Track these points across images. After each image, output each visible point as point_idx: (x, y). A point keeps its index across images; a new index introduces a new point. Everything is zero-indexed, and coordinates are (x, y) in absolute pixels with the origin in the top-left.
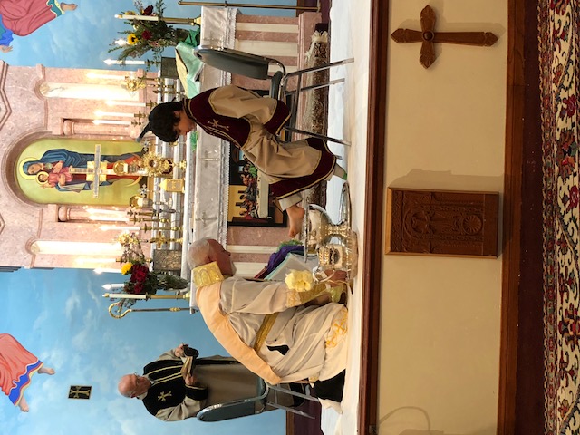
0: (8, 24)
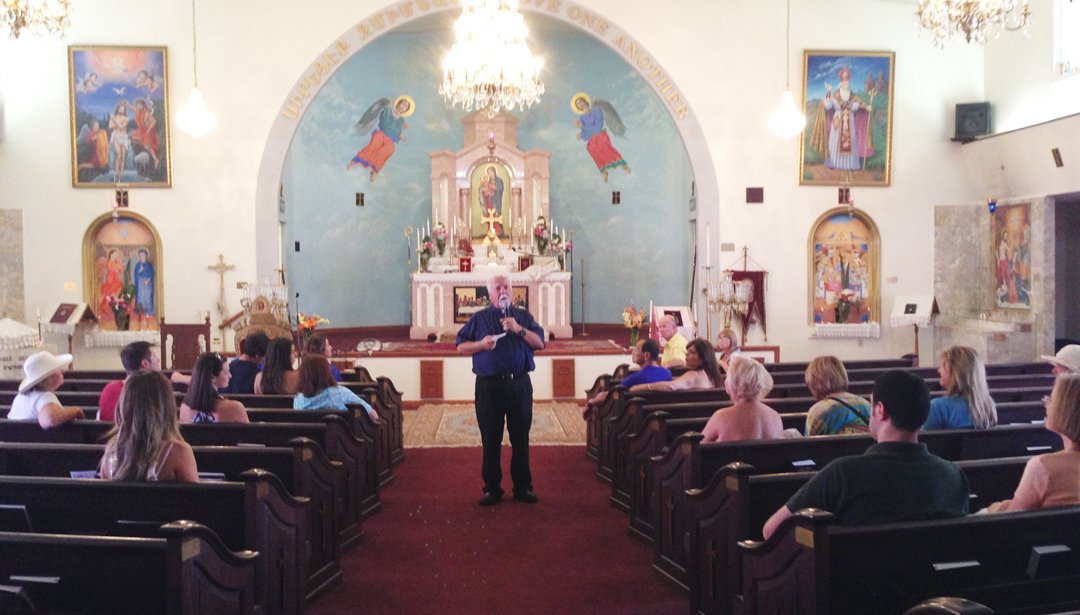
0: (593, 139)
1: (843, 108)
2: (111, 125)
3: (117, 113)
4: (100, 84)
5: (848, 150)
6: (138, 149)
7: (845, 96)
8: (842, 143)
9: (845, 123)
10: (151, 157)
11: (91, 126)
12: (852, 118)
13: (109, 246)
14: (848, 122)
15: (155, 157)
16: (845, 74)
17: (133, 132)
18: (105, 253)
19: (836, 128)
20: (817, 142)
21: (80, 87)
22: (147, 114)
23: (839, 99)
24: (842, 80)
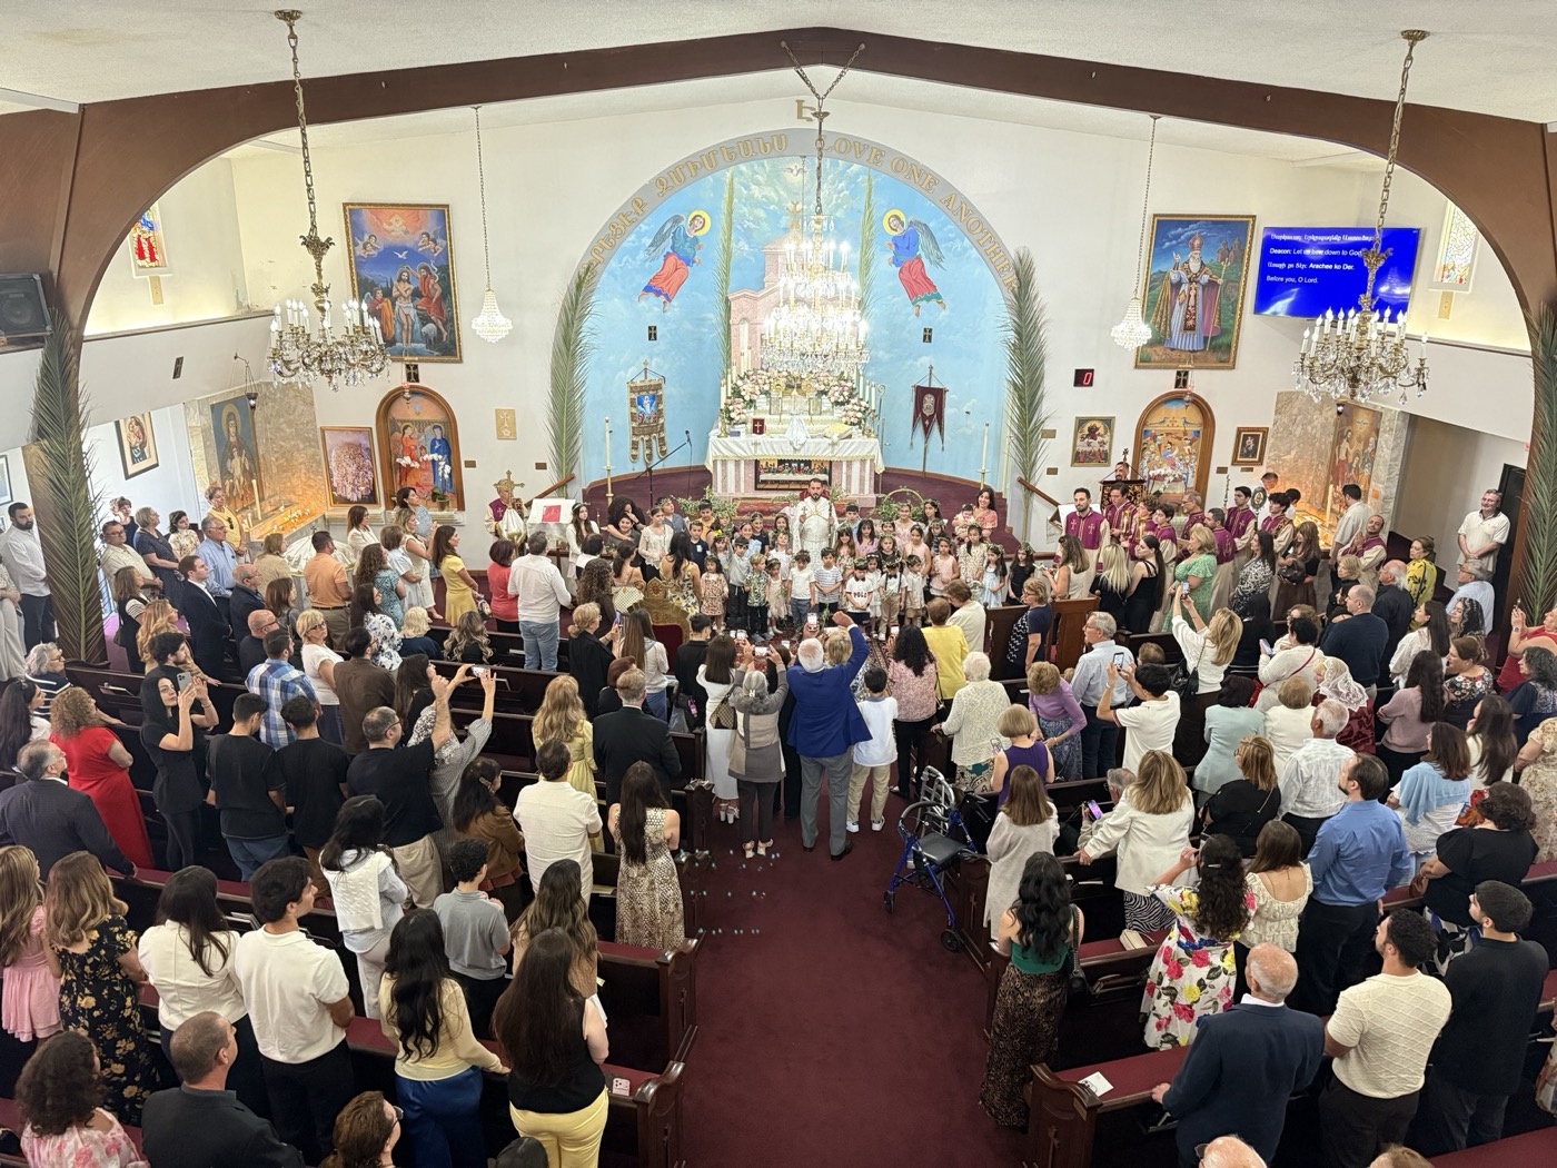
0: (907, 265)
1: (1190, 281)
2: (395, 293)
3: (400, 280)
4: (381, 248)
5: (1192, 328)
6: (425, 320)
7: (1195, 267)
8: (1186, 320)
9: (1192, 298)
10: (438, 329)
11: (374, 294)
12: (1200, 292)
13: (402, 421)
14: (1195, 296)
15: (442, 328)
16: (1197, 242)
17: (418, 301)
18: (399, 428)
19: (1181, 304)
20: (1159, 319)
21: (360, 251)
22: (432, 281)
23: (1188, 271)
24: (1193, 249)
